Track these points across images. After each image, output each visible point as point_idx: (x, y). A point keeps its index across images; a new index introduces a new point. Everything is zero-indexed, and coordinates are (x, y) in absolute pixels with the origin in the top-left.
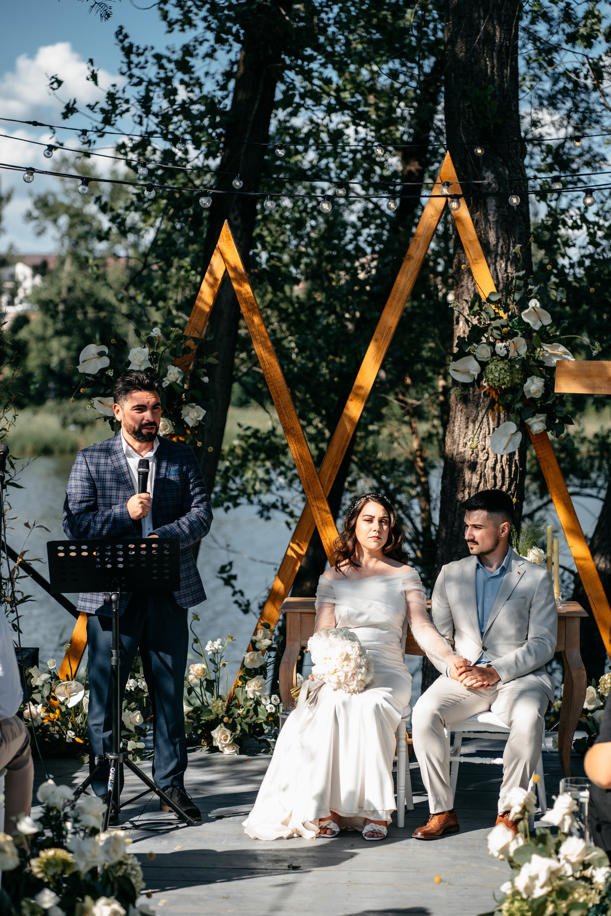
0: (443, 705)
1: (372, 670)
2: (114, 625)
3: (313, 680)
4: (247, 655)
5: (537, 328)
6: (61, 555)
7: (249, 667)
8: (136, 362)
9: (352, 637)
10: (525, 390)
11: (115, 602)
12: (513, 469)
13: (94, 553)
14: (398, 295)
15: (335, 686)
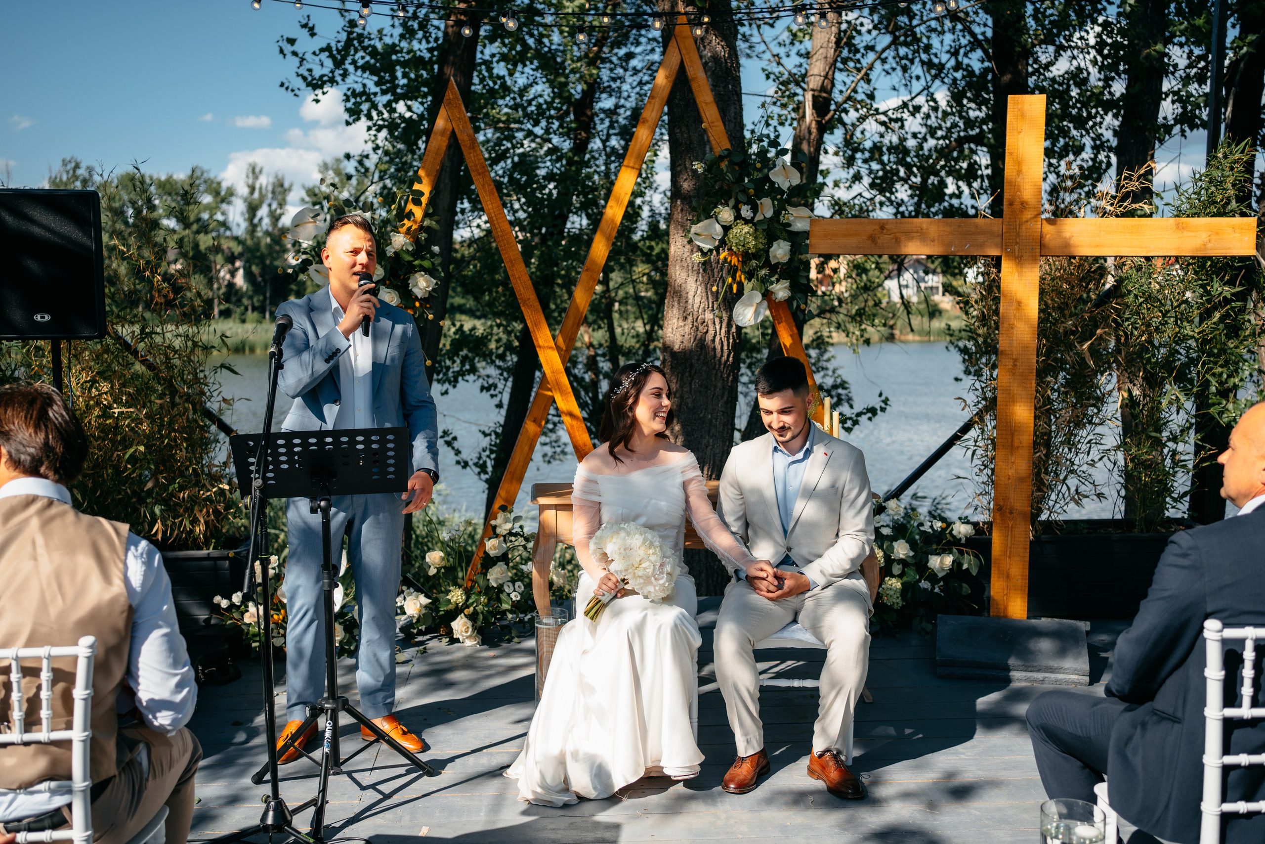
4: (489, 542)
5: (784, 188)
7: (491, 554)
10: (771, 255)
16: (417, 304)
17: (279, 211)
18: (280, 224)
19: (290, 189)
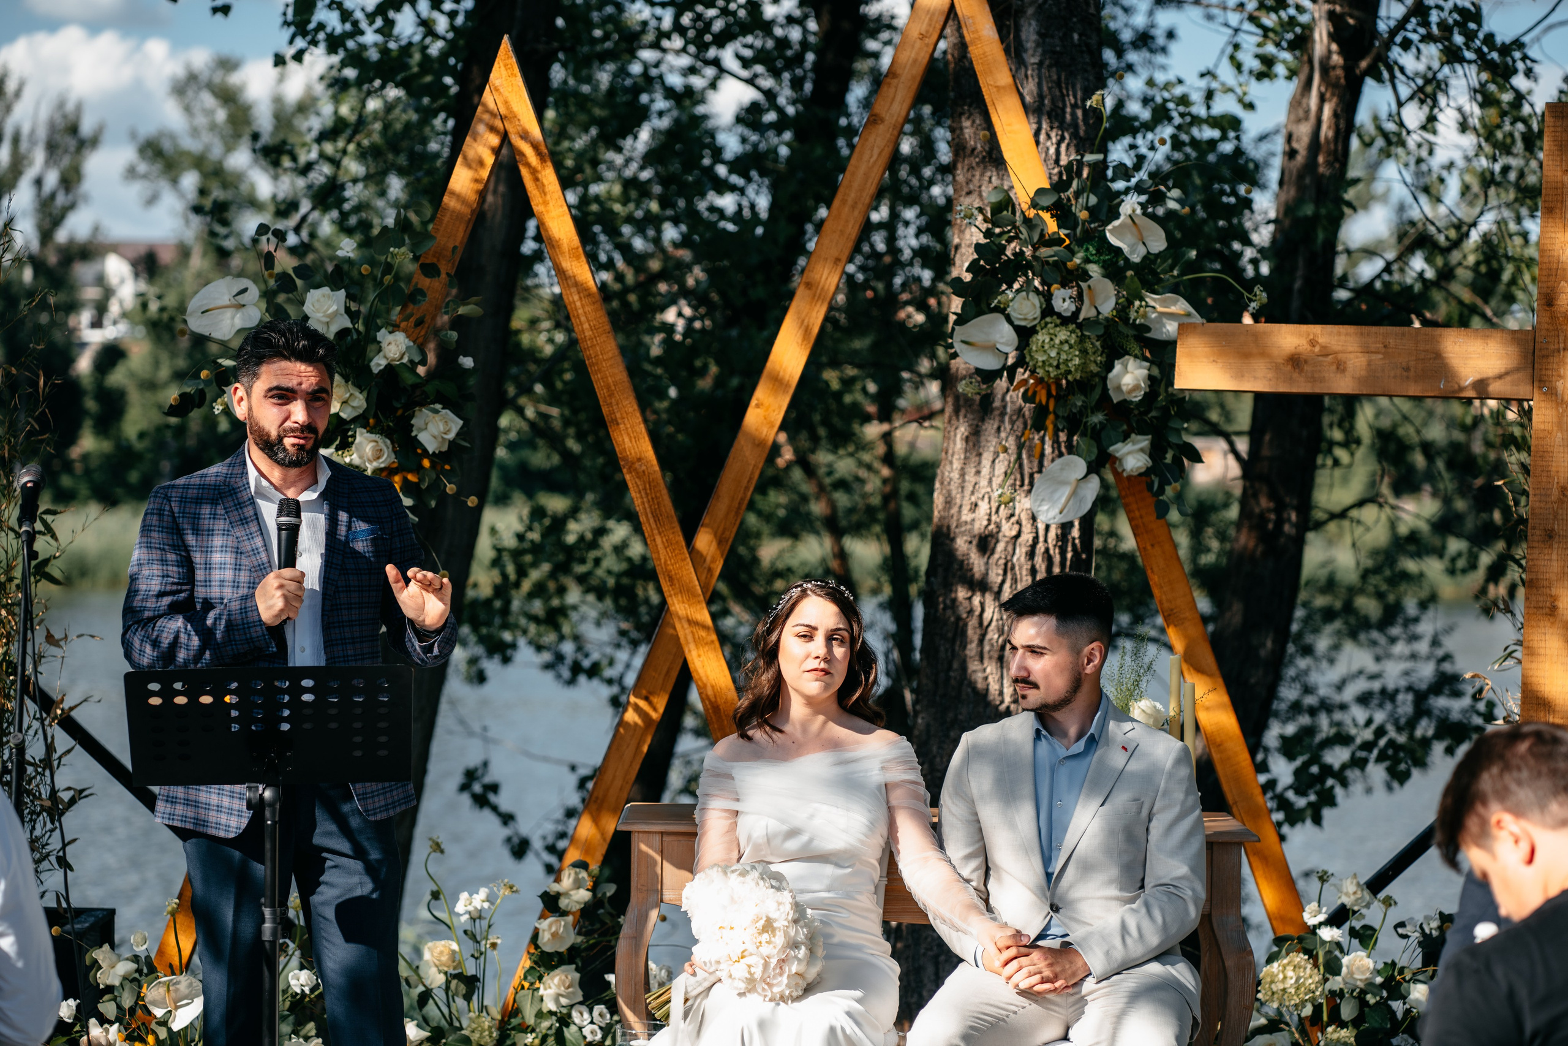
0: (972, 1028)
1: (820, 952)
2: (268, 855)
3: (694, 974)
4: (544, 925)
5: (1136, 259)
6: (155, 701)
7: (548, 949)
8: (319, 315)
9: (777, 881)
10: (1110, 385)
11: (272, 804)
12: (1069, 555)
13: (227, 699)
14: (853, 195)
15: (742, 986)
16: (426, 463)
17: (61, 199)
18: (62, 236)
19: (93, 142)
